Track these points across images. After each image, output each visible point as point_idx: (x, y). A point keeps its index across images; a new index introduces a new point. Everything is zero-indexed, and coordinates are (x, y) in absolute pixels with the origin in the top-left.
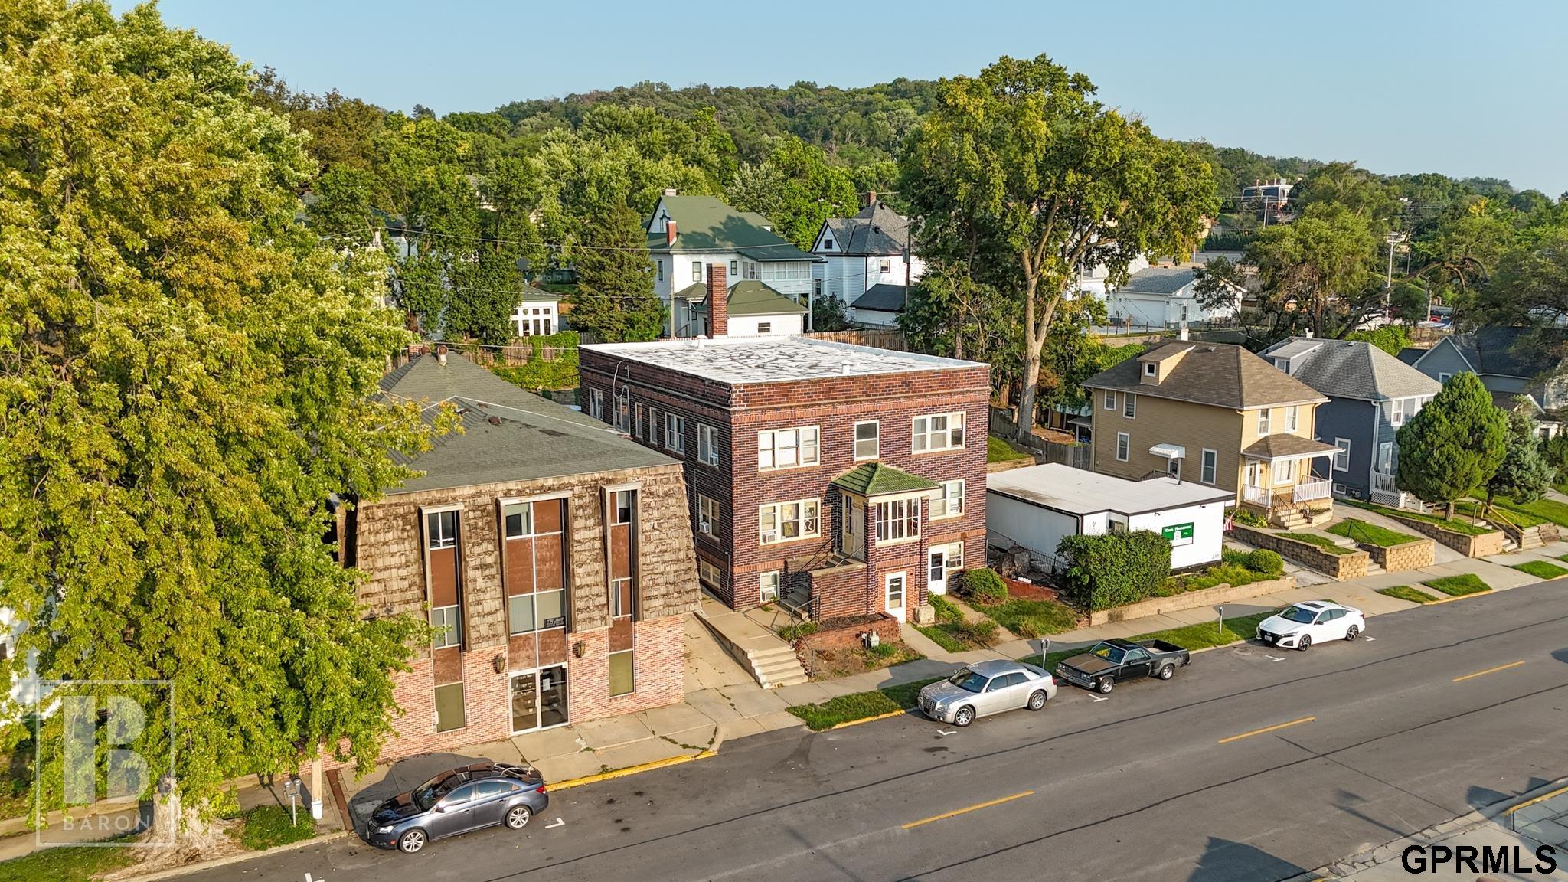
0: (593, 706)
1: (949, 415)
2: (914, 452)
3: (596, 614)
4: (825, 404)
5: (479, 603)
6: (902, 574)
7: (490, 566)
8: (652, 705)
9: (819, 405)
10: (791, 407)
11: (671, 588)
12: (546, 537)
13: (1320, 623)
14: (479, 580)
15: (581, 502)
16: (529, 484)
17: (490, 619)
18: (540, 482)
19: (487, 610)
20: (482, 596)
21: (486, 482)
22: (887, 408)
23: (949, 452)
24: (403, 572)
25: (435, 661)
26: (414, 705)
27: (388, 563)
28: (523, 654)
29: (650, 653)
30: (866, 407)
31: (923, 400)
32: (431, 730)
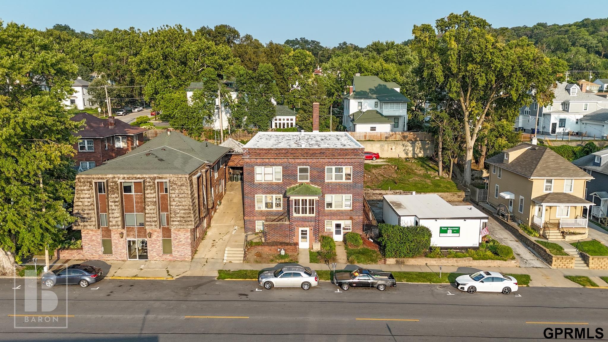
0: (156, 255)
1: (344, 167)
2: (326, 181)
3: (153, 224)
4: (284, 158)
5: (113, 213)
6: (308, 229)
7: (117, 202)
8: (178, 259)
9: (281, 158)
10: (268, 158)
11: (182, 219)
12: (139, 195)
13: (482, 282)
14: (113, 206)
15: (149, 184)
16: (131, 176)
17: (116, 219)
18: (135, 176)
19: (115, 216)
20: (114, 211)
21: (117, 174)
22: (313, 162)
23: (344, 182)
24: (89, 200)
25: (102, 231)
26: (95, 244)
27: (84, 196)
28: (132, 233)
29: (177, 241)
30: (303, 160)
31: (330, 160)
32: (101, 253)
